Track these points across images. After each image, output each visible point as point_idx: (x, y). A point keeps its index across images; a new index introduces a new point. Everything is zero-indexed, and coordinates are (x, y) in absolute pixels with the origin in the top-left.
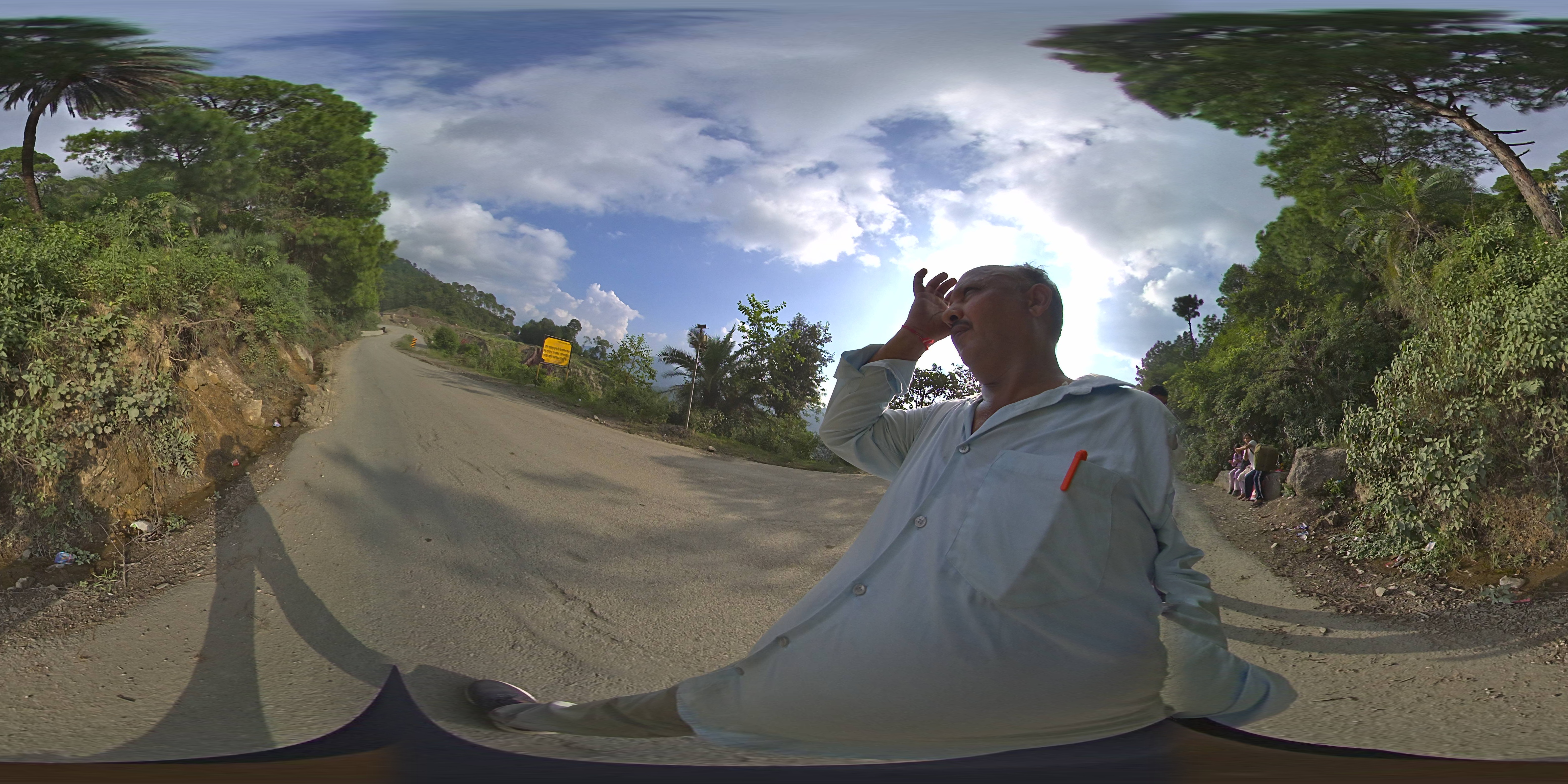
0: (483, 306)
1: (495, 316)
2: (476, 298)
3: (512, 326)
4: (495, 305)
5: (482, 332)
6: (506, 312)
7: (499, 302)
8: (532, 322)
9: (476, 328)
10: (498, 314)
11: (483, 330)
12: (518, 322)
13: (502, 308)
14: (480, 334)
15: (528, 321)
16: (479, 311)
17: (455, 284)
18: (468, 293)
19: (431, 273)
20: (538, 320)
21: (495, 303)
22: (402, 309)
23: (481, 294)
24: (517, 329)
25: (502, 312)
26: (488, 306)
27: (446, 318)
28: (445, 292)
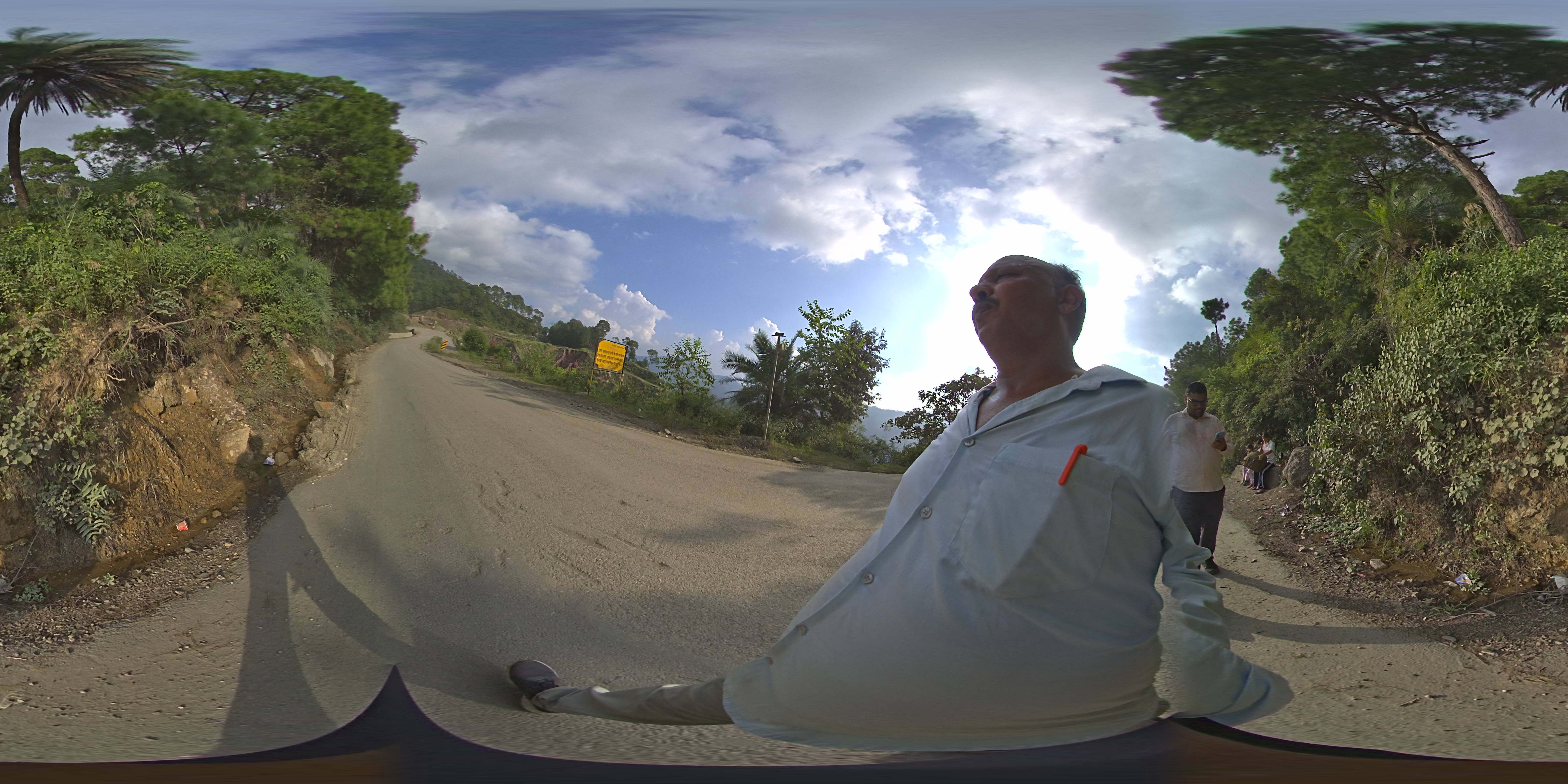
0: (511, 307)
1: (523, 318)
2: (503, 299)
3: (540, 328)
4: (523, 306)
5: (510, 334)
6: (534, 313)
7: (527, 303)
8: (560, 323)
9: (505, 330)
10: (526, 316)
11: (511, 331)
12: (546, 323)
13: (529, 310)
14: (508, 335)
15: (556, 322)
16: (507, 313)
17: (483, 285)
18: (495, 294)
19: (458, 274)
20: (566, 321)
21: (523, 304)
22: (430, 311)
23: (509, 295)
24: (545, 331)
25: (530, 314)
26: (516, 307)
27: (474, 319)
28: (472, 294)
